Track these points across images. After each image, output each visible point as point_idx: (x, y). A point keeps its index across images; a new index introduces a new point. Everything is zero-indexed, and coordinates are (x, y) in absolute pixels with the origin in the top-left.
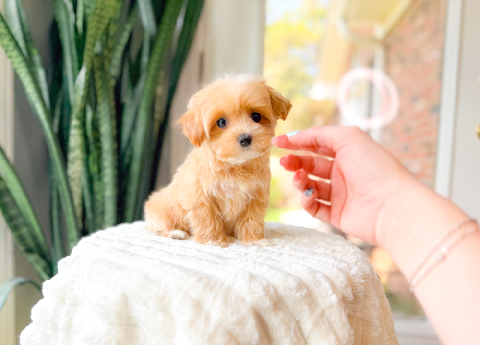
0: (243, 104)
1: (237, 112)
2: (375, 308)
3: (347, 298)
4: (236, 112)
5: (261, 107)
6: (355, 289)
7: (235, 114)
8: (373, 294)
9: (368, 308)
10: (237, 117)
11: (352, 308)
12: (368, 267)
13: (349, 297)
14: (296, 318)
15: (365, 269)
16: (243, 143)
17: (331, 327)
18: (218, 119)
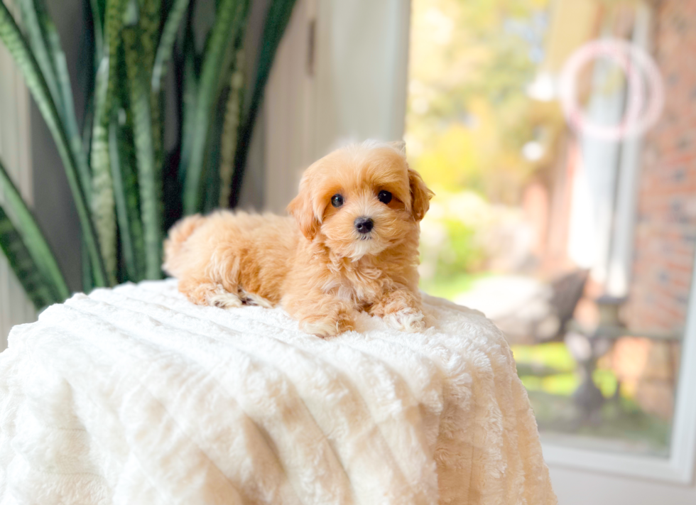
0: (368, 178)
1: (359, 188)
2: (496, 429)
3: (432, 408)
4: (356, 187)
5: (390, 183)
6: (453, 395)
7: (356, 190)
8: (491, 405)
9: (483, 428)
10: (359, 195)
11: (450, 426)
12: (488, 360)
13: (434, 406)
14: (328, 435)
15: (480, 361)
16: (361, 228)
17: (388, 455)
18: (333, 195)
